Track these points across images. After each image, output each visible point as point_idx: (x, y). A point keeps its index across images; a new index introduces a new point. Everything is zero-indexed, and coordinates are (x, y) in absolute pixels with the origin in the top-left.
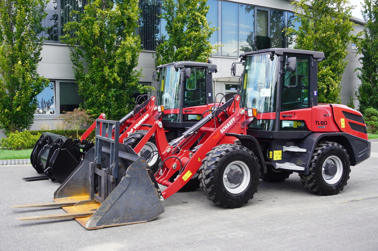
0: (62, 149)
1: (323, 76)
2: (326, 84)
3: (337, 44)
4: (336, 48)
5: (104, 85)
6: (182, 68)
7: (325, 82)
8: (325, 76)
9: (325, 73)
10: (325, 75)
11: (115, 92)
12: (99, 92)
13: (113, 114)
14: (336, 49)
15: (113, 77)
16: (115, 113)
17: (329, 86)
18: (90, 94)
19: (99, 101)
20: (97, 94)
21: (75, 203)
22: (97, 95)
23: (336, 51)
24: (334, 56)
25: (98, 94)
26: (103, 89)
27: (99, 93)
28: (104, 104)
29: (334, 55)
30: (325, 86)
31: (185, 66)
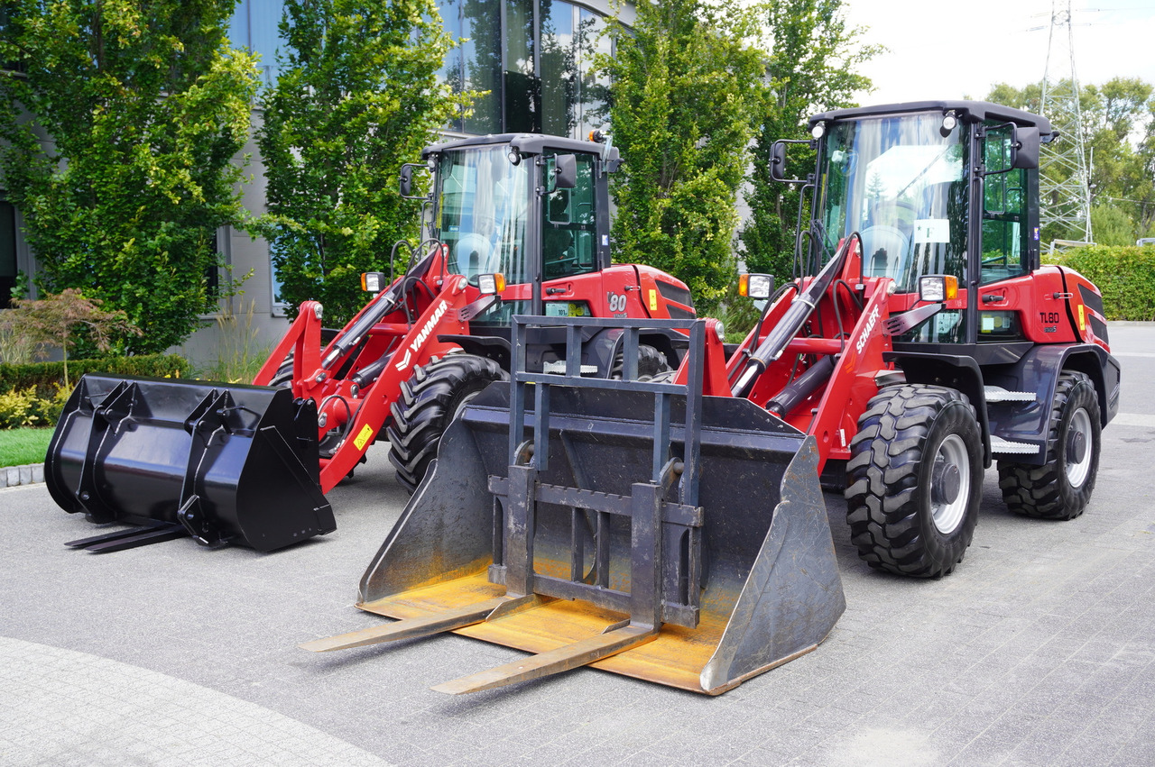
0: (262, 429)
1: (698, 194)
2: (709, 219)
3: (732, 108)
4: (730, 118)
5: (135, 209)
6: (536, 154)
7: (704, 212)
8: (704, 195)
9: (703, 187)
10: (704, 193)
11: (170, 233)
12: (107, 232)
13: (161, 307)
14: (731, 121)
15: (173, 182)
16: (168, 305)
17: (717, 223)
18: (73, 239)
19: (110, 265)
20: (100, 240)
21: (487, 613)
22: (103, 243)
23: (730, 126)
24: (725, 140)
25: (104, 239)
26: (129, 222)
27: (109, 237)
28: (130, 274)
29: (726, 137)
30: (707, 224)
31: (544, 147)
